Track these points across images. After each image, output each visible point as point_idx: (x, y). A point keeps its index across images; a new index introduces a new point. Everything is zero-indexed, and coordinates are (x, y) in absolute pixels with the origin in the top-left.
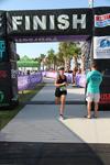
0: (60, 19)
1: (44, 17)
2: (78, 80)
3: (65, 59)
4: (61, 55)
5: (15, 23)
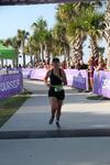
2: (99, 84)
3: (69, 38)
4: (61, 30)
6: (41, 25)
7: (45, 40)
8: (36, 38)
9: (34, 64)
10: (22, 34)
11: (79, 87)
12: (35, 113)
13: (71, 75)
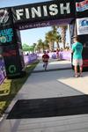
0: (51, 8)
1: (39, 8)
4: (47, 42)
5: (19, 14)
6: (40, 41)
7: (42, 45)
8: (39, 44)
9: (40, 52)
10: (35, 44)
11: (54, 57)
12: (40, 66)
13: (50, 55)
